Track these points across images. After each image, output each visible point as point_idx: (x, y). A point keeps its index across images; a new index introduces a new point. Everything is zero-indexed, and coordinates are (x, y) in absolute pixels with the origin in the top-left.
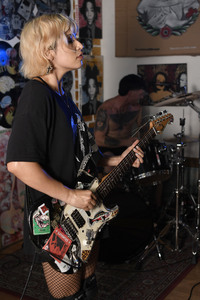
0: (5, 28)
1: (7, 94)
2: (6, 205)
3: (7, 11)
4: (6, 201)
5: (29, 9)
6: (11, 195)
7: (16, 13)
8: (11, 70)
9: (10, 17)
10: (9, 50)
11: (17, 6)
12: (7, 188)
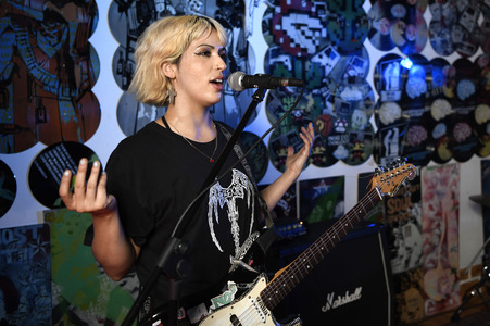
0: (444, 42)
1: (442, 121)
2: (432, 261)
3: (447, 22)
4: (433, 256)
5: (474, 18)
6: (439, 249)
7: (458, 24)
8: (448, 92)
9: (451, 29)
10: (447, 68)
11: (459, 15)
12: (435, 240)
